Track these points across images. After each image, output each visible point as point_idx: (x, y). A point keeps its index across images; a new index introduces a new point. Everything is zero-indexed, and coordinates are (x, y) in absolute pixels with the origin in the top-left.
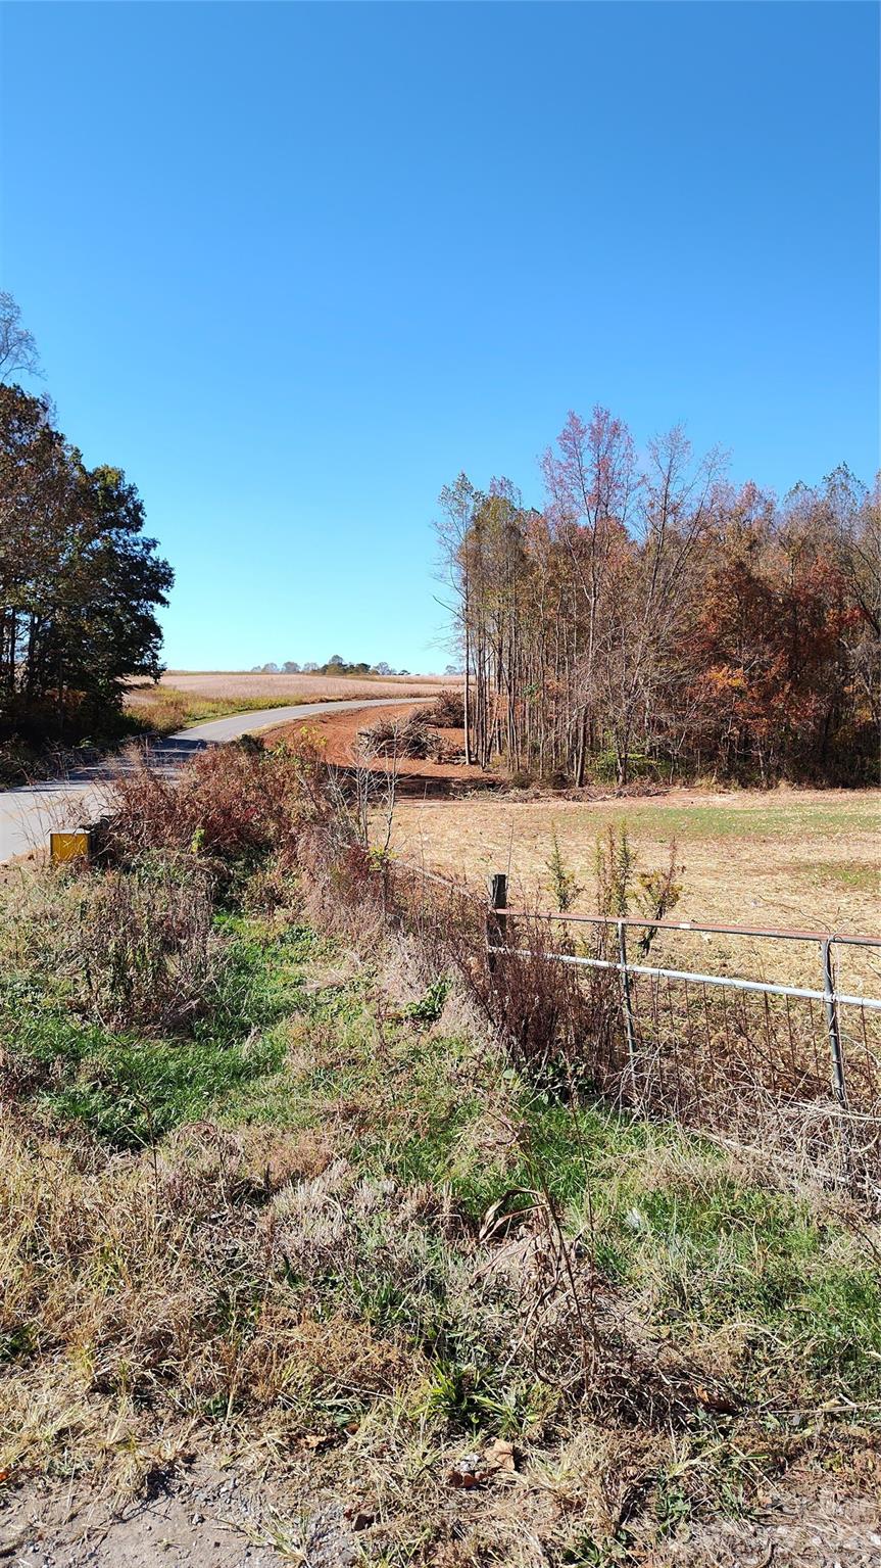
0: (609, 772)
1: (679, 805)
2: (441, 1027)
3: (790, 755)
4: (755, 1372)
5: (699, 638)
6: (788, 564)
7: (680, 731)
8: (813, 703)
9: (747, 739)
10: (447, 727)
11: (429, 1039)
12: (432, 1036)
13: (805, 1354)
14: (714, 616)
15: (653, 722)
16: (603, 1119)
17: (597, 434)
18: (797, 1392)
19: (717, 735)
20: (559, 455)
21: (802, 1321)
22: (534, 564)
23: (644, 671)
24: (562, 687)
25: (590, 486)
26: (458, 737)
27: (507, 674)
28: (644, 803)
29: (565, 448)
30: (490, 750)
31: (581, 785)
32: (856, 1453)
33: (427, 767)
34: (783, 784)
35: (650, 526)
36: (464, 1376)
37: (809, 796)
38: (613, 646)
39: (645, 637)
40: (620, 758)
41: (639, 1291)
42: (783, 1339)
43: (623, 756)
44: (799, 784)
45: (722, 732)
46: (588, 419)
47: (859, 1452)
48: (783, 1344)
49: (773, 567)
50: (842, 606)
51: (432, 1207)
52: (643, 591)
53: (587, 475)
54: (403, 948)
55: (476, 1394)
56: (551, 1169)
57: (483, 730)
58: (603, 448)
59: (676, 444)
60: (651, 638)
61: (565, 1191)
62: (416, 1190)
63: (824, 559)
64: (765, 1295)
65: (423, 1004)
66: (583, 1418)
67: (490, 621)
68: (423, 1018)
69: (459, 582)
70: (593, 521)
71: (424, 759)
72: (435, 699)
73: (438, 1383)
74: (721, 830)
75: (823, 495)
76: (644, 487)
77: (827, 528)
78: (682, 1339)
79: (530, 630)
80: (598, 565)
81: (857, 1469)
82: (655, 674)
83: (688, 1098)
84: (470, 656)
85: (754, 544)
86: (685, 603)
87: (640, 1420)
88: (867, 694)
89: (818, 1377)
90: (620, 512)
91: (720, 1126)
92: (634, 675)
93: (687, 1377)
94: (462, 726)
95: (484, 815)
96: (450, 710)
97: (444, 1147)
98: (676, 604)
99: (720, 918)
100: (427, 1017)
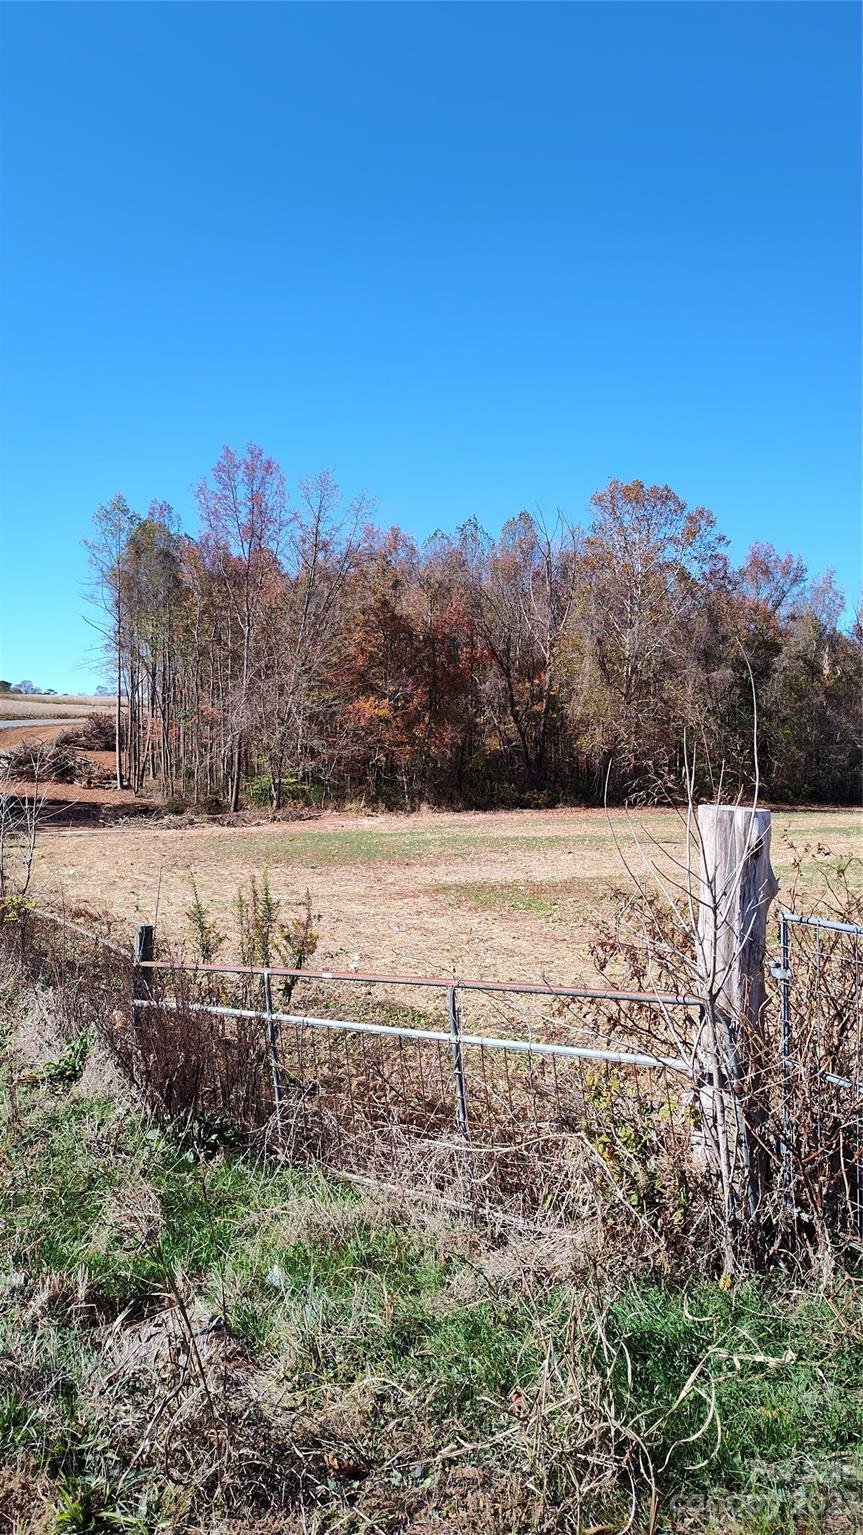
0: (263, 797)
1: (330, 829)
2: (79, 1089)
3: (430, 780)
4: (383, 1427)
5: (348, 669)
6: (427, 605)
7: (331, 758)
8: (449, 733)
9: (392, 766)
10: (97, 750)
11: (67, 1102)
12: (72, 1099)
13: (427, 1402)
14: (362, 649)
15: (306, 748)
16: (249, 1171)
17: (251, 469)
18: (420, 1442)
19: (366, 761)
20: (214, 486)
21: (425, 1365)
22: (188, 589)
23: (298, 700)
24: (218, 715)
25: (244, 518)
26: (109, 761)
27: (161, 697)
28: (297, 827)
29: (220, 480)
30: (143, 775)
31: (236, 810)
32: (469, 1495)
33: (76, 792)
34: (424, 807)
35: (302, 561)
36: (93, 1492)
37: (447, 818)
38: (267, 675)
39: (296, 668)
40: (274, 783)
41: (276, 1357)
42: (409, 1388)
43: (277, 781)
44: (439, 807)
45: (369, 759)
46: (242, 455)
47: (472, 1493)
48: (409, 1394)
49: (413, 605)
50: (473, 646)
51: (65, 1296)
52: (295, 622)
53: (241, 508)
54: (41, 1006)
55: (106, 1510)
56: (193, 1234)
57: (135, 754)
58: (257, 483)
59: (325, 487)
60: (303, 668)
61: (208, 1255)
62: (48, 1281)
63: (458, 602)
64: (394, 1344)
65: (63, 1063)
66: (216, 1514)
67: (143, 644)
68: (62, 1078)
69: (110, 603)
70: (247, 551)
71: (72, 783)
72: (85, 720)
73: (65, 1506)
74: (367, 854)
75: (456, 544)
76: (295, 524)
77: (460, 573)
78: (316, 1403)
79: (184, 655)
80: (251, 595)
81: (470, 1511)
82: (308, 703)
83: (331, 1141)
84: (122, 679)
85: (396, 584)
86: (335, 636)
87: (273, 1503)
88: (494, 725)
89: (439, 1422)
90: (273, 545)
91: (359, 1165)
92: (287, 703)
93: (318, 1445)
94: (114, 750)
95: (136, 844)
96: (101, 732)
97: (82, 1224)
98: (326, 635)
99: (367, 944)
100: (67, 1076)
